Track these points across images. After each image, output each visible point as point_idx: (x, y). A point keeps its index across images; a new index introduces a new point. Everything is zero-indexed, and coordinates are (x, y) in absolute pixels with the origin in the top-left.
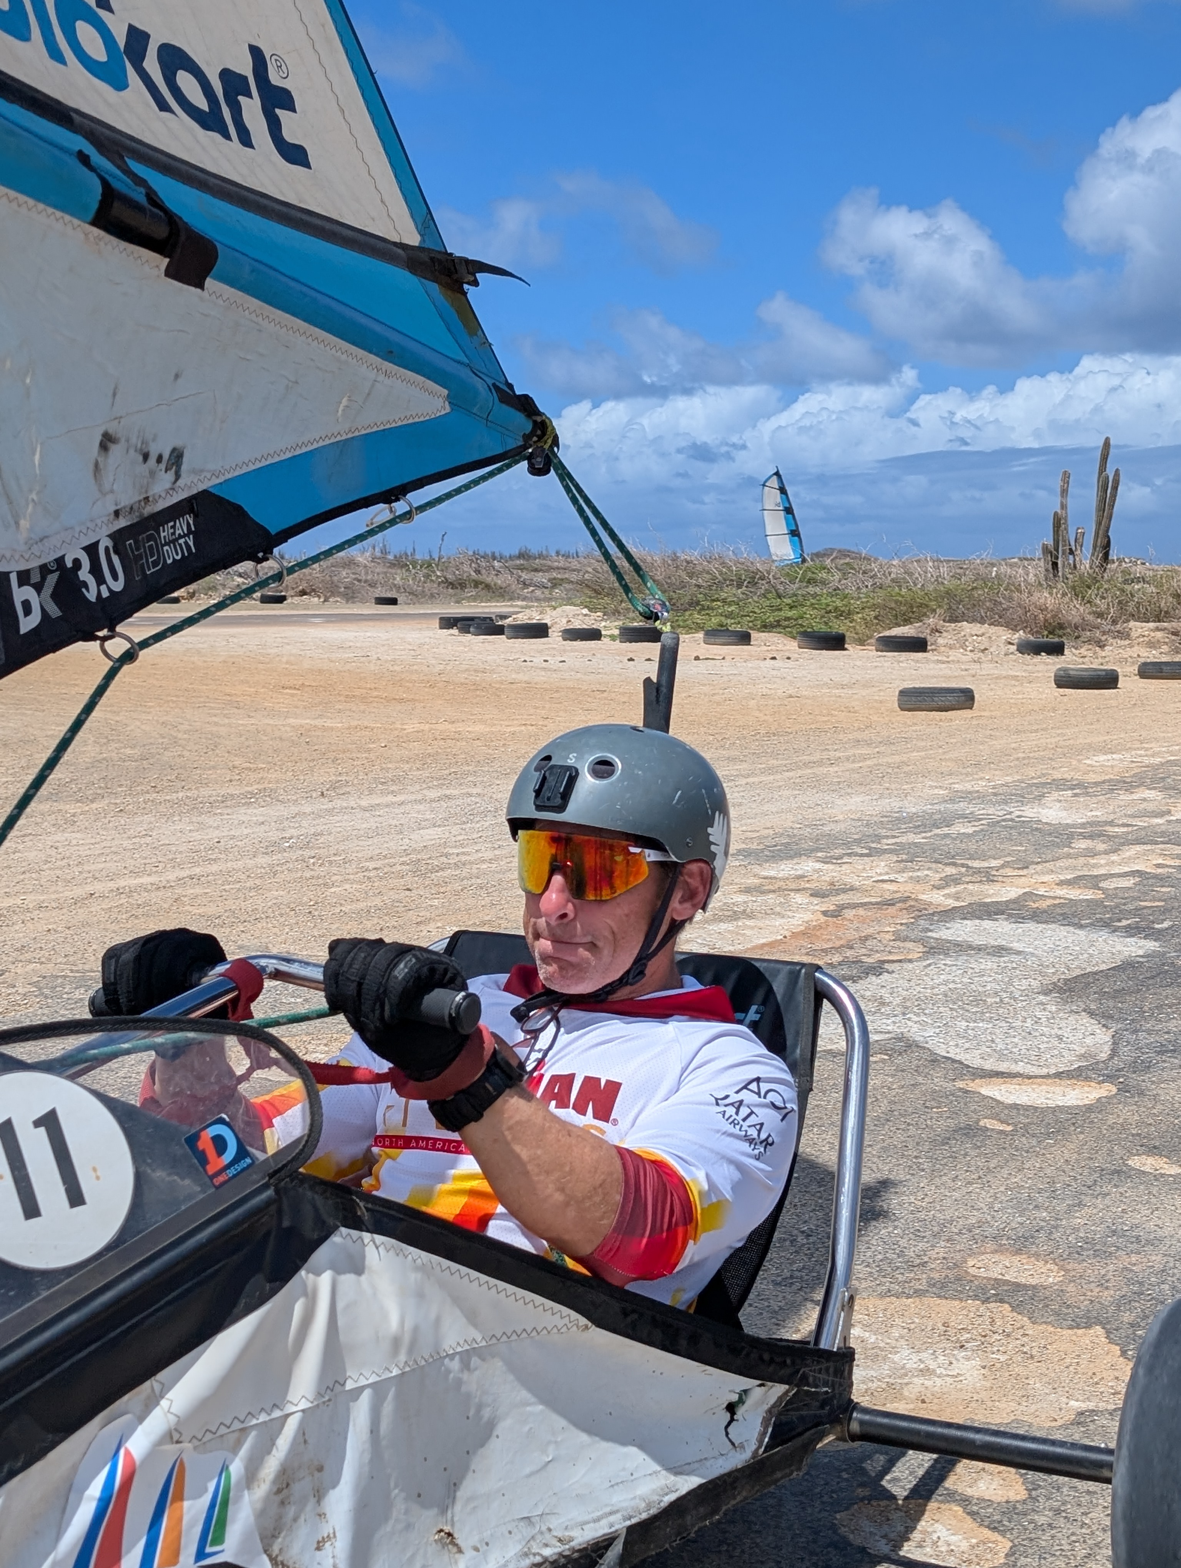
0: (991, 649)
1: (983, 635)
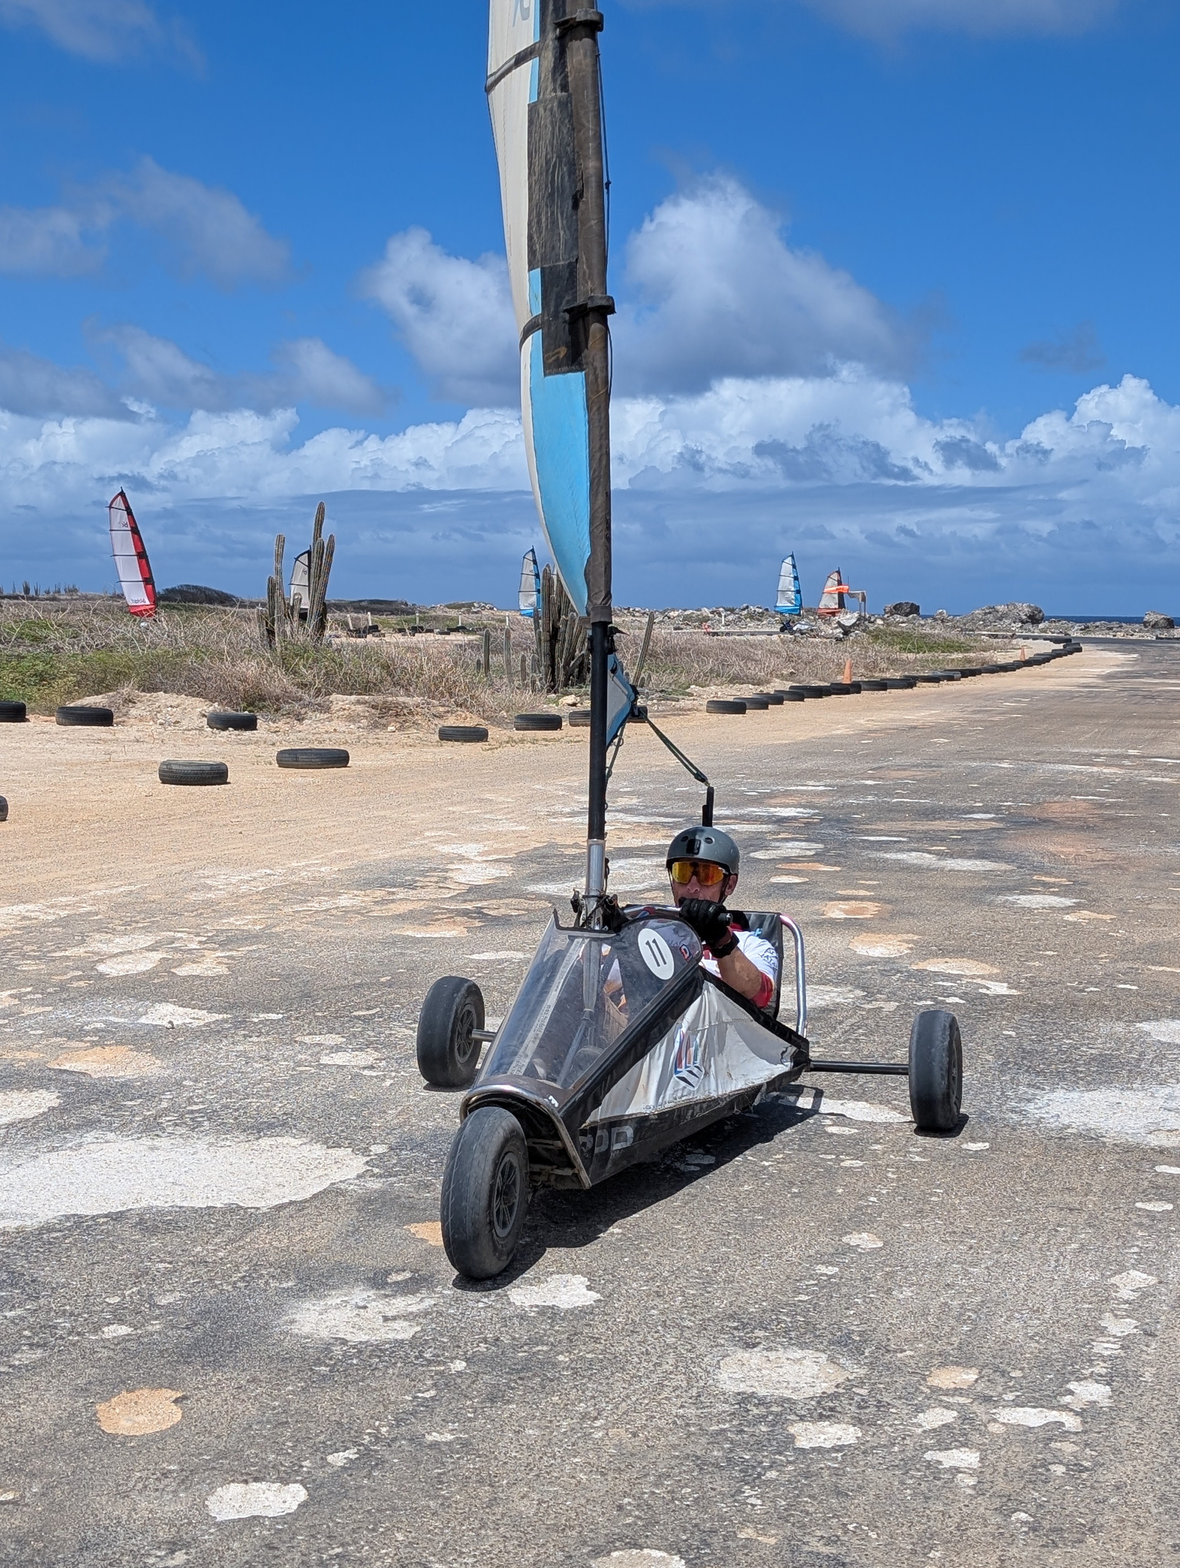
0: (183, 722)
1: (178, 706)
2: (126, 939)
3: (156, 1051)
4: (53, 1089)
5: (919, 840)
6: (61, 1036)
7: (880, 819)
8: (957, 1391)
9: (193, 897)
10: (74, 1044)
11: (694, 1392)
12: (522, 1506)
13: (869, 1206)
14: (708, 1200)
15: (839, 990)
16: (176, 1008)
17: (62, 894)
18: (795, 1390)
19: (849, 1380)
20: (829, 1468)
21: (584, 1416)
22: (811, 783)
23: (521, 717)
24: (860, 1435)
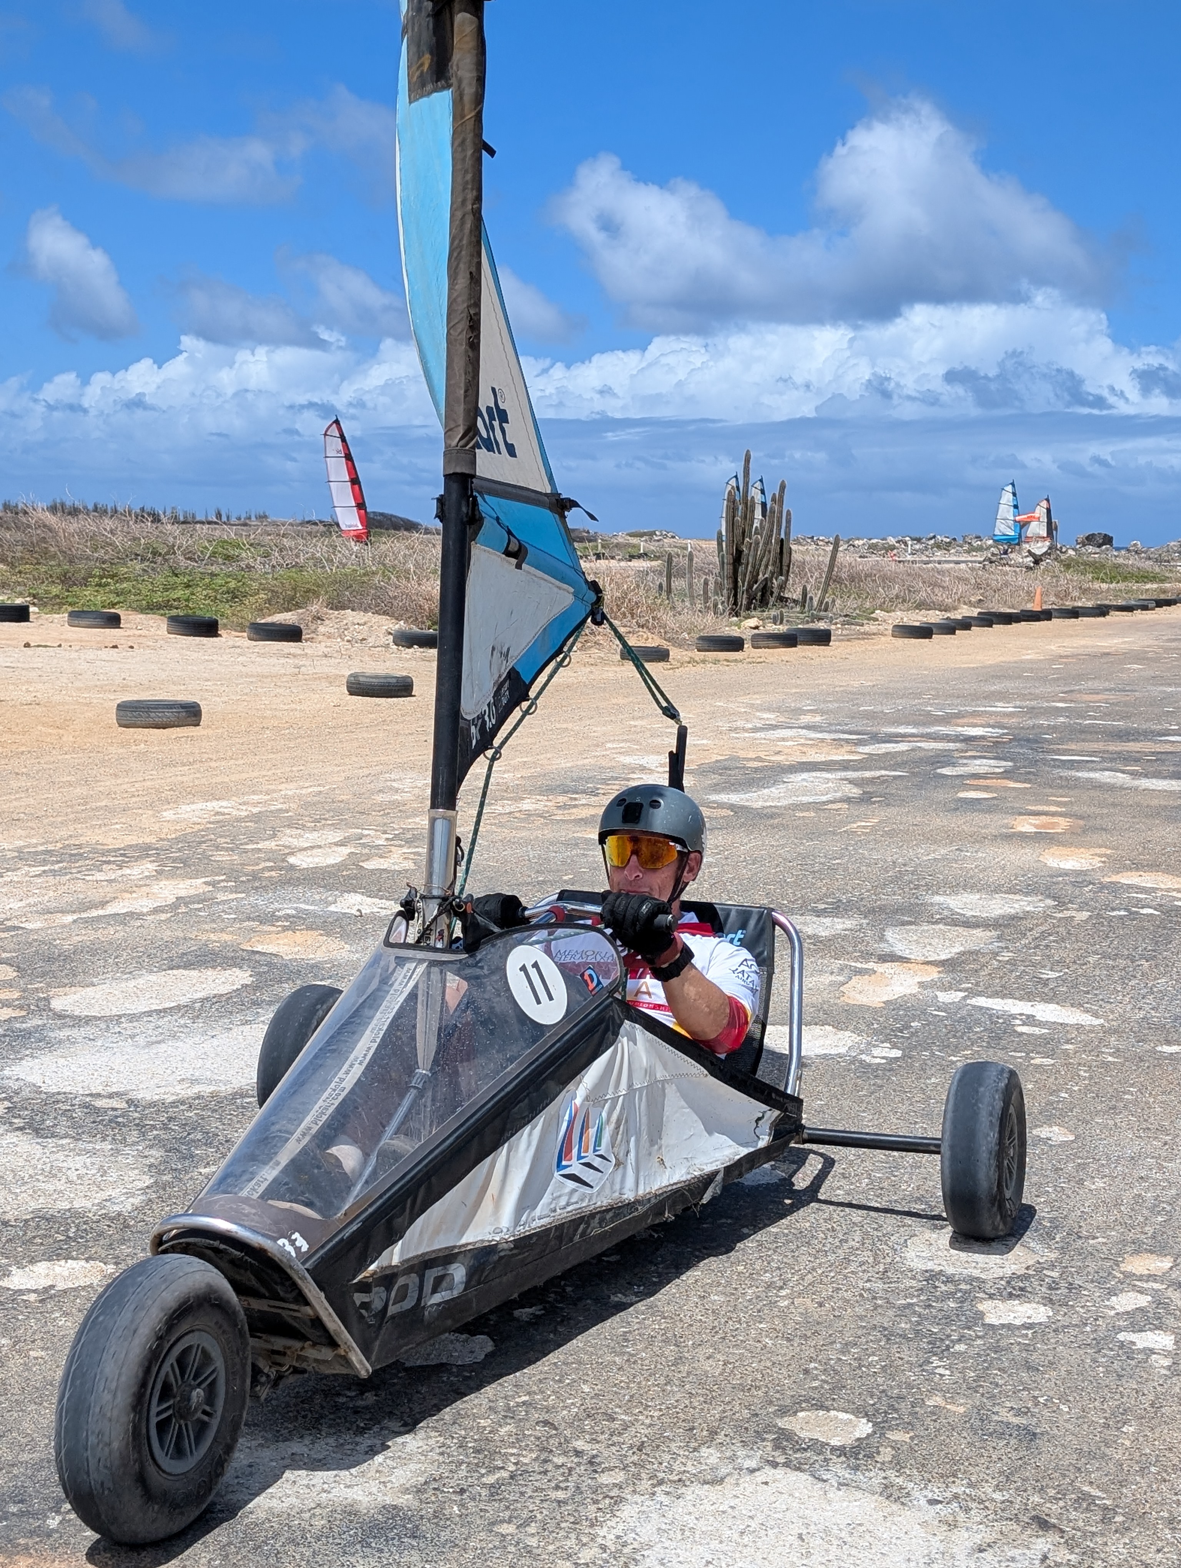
0: (370, 640)
1: (365, 623)
2: (315, 834)
3: (344, 936)
4: (245, 968)
5: (1112, 760)
6: (253, 920)
7: (1071, 740)
8: (1152, 1277)
9: (379, 798)
10: (266, 928)
11: (881, 1268)
12: (707, 1366)
13: (1059, 1101)
14: (894, 1091)
15: (1029, 899)
16: (365, 898)
17: (254, 793)
18: (983, 1270)
19: (1039, 1263)
20: (1019, 1344)
21: (770, 1286)
22: (999, 704)
23: (702, 638)
24: (1051, 1314)
